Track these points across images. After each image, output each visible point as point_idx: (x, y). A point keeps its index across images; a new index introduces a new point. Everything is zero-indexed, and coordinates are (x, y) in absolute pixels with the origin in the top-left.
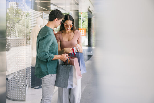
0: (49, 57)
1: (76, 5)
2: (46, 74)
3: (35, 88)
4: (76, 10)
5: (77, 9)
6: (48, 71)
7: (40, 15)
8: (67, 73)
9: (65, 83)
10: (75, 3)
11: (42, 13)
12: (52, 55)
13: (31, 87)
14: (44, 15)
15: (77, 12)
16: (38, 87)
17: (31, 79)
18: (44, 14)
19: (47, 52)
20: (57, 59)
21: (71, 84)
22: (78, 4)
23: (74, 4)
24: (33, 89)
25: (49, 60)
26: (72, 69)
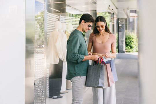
0: (78, 57)
1: (94, 5)
2: (74, 76)
3: (54, 98)
4: (93, 11)
5: (94, 9)
6: (76, 73)
7: (57, 18)
8: (98, 71)
9: (96, 81)
10: (93, 2)
11: (58, 16)
12: (81, 56)
13: (49, 98)
14: (61, 18)
15: (94, 12)
16: (56, 97)
17: (48, 89)
18: (61, 16)
19: (77, 53)
20: (87, 59)
21: (103, 83)
22: (95, 3)
23: (91, 4)
24: (51, 99)
25: (79, 61)
26: (103, 68)
